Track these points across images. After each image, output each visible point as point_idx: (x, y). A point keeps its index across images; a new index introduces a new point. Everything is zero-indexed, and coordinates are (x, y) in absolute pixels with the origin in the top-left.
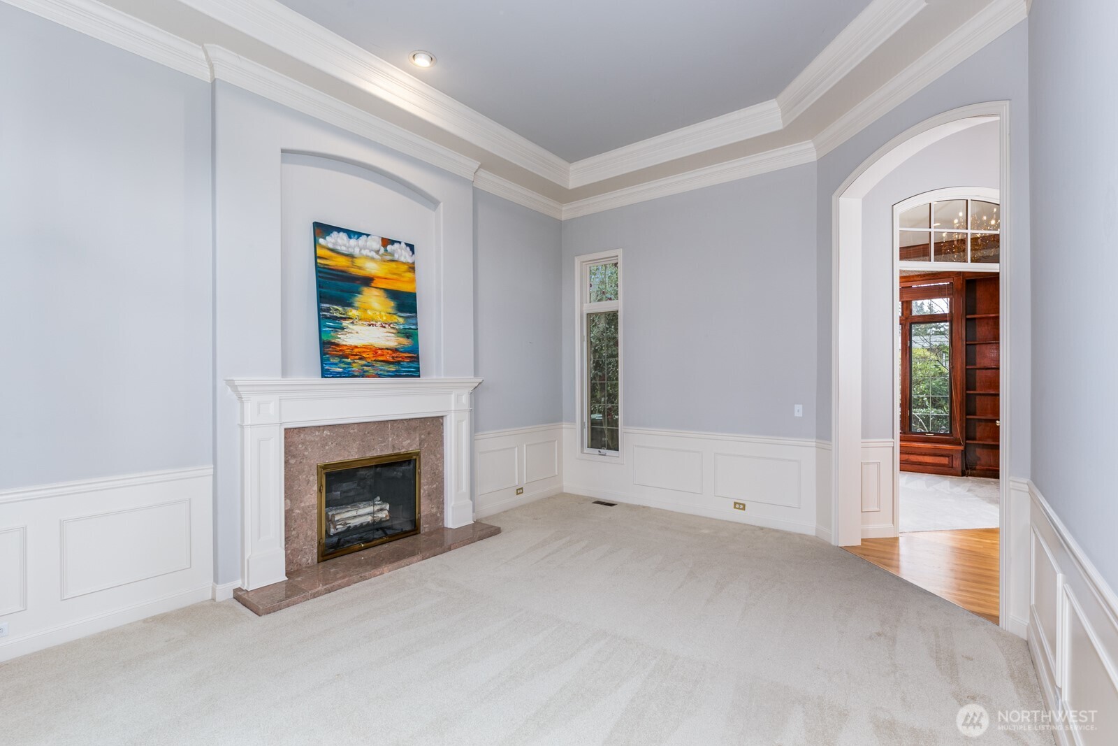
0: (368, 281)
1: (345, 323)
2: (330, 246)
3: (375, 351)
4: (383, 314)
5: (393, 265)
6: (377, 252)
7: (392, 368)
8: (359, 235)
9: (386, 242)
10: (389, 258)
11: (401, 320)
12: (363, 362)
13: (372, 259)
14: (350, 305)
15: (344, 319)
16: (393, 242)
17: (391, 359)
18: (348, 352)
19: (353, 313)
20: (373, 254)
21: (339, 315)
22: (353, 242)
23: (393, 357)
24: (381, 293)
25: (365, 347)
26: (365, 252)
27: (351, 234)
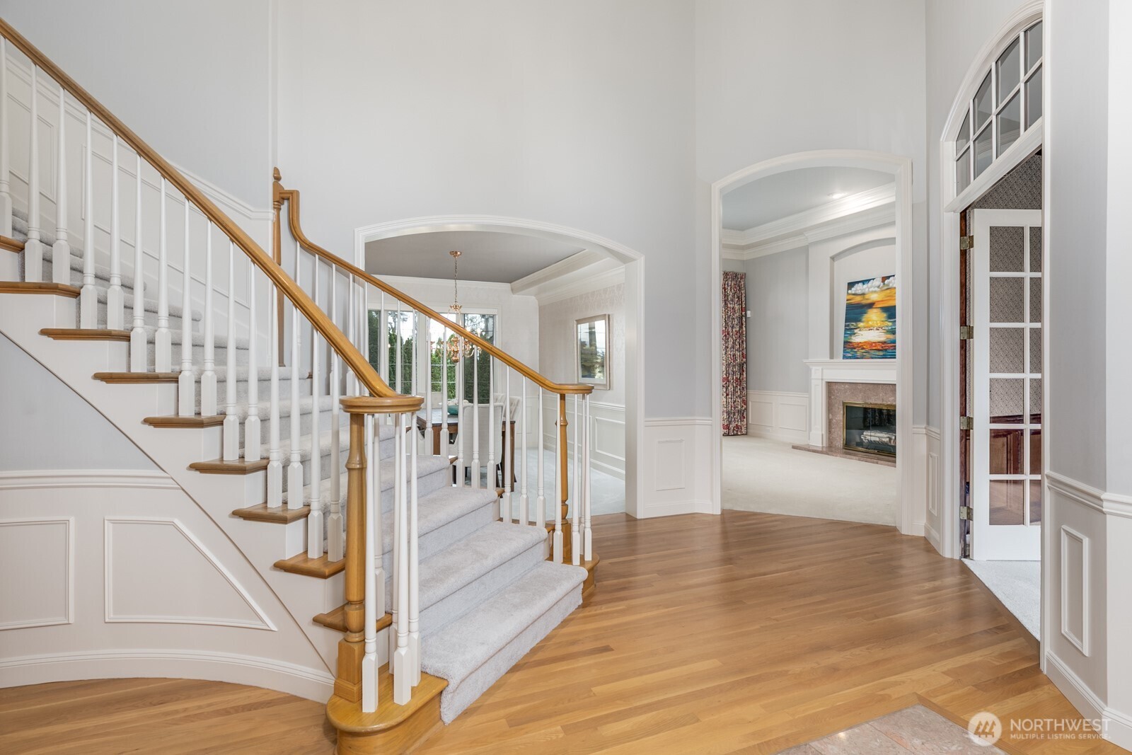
0: (871, 305)
1: (856, 331)
2: (853, 292)
3: (871, 344)
4: (878, 322)
5: (888, 291)
6: (878, 287)
7: (881, 353)
8: (869, 280)
9: (884, 279)
10: (886, 288)
11: (890, 324)
12: (863, 351)
13: (875, 292)
14: (860, 321)
15: (856, 329)
16: (888, 277)
17: (881, 348)
18: (856, 346)
19: (861, 325)
20: (876, 289)
21: (853, 327)
22: (865, 286)
23: (882, 347)
24: (879, 310)
25: (865, 342)
26: (871, 290)
27: (863, 282)
